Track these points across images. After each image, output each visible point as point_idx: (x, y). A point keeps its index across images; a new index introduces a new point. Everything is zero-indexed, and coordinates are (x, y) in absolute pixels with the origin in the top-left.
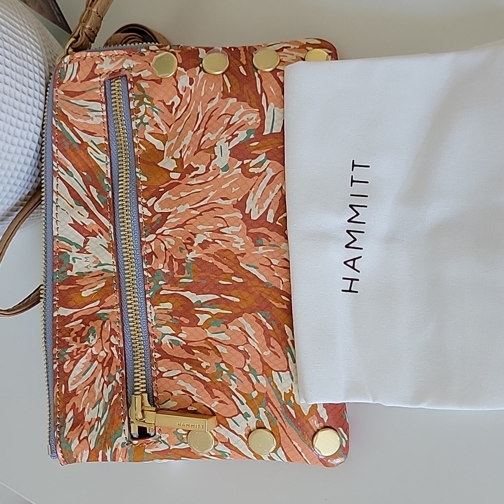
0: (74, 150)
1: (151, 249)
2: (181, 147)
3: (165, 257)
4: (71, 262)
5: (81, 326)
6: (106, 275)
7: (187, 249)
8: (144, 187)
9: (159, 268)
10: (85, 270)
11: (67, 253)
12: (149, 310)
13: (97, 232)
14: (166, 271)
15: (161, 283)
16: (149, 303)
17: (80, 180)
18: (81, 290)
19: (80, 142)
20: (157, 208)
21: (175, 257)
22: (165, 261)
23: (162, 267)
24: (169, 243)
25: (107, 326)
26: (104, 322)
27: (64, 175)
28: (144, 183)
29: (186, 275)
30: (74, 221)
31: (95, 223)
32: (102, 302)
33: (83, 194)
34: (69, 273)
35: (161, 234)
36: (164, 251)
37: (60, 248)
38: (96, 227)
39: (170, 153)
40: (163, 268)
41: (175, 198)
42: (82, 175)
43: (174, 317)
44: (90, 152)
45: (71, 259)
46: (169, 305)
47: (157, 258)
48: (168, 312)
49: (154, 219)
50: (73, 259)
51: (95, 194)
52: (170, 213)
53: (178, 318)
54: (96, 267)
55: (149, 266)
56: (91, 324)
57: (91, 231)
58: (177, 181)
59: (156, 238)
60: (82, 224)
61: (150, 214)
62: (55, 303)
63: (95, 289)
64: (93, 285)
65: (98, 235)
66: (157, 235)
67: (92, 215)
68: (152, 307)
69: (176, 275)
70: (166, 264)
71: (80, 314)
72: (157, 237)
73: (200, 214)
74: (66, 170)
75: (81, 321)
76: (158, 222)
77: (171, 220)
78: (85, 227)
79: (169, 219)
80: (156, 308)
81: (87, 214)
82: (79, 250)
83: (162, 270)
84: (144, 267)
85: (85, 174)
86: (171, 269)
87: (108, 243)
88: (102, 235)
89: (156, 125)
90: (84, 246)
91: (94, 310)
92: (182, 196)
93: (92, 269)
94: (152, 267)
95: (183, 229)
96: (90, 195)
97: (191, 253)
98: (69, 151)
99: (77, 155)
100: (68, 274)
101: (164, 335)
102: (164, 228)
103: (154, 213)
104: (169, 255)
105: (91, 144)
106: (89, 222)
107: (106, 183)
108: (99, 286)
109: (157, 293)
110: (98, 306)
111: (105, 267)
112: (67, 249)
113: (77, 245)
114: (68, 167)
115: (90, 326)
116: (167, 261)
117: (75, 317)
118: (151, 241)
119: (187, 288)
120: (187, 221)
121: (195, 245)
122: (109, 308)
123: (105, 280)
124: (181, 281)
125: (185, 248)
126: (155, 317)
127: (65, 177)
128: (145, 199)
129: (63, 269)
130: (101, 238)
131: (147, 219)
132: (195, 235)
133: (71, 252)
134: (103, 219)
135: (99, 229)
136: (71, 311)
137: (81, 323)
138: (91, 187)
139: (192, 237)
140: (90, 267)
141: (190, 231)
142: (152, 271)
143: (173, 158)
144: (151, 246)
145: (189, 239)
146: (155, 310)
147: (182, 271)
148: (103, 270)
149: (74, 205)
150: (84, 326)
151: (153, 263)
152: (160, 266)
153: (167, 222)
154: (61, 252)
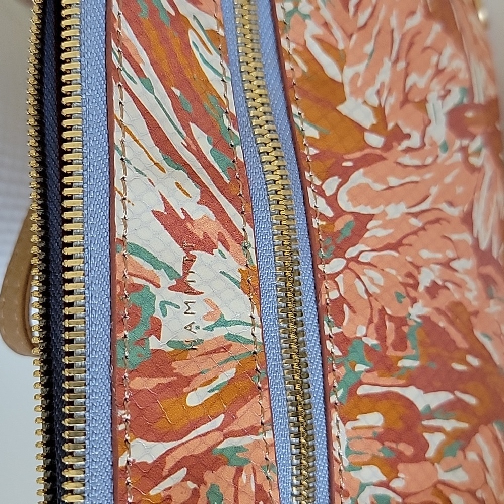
0: (159, 26)
1: (336, 291)
2: (377, 86)
3: (369, 310)
4: (158, 314)
5: (187, 488)
6: (236, 348)
7: (408, 295)
8: (313, 151)
9: (358, 335)
10: (185, 337)
11: (148, 289)
12: (334, 432)
13: (215, 241)
14: (372, 341)
15: (360, 368)
16: (335, 416)
17: (168, 103)
18: (185, 390)
19: (173, 13)
20: (344, 202)
21: (389, 312)
22: (371, 321)
23: (364, 333)
24: (372, 280)
25: (249, 479)
26: (239, 471)
27: (135, 82)
28: (313, 142)
29: (410, 351)
30: (168, 206)
31: (214, 218)
32: (231, 418)
33: (177, 142)
34: (153, 343)
35: (356, 259)
36: (366, 297)
37: (131, 274)
38: (214, 228)
39: (358, 92)
40: (366, 336)
41: (379, 187)
42: (171, 95)
43: (387, 443)
44: (193, 42)
45: (157, 305)
46: (375, 419)
47: (354, 312)
48: (374, 433)
49: (339, 225)
50: (163, 304)
51: (206, 147)
52: (371, 217)
53: (394, 445)
54: (210, 328)
55: (335, 330)
56: (209, 477)
57: (201, 237)
58: (379, 152)
59: (346, 267)
60: (183, 217)
61: (329, 213)
62: (121, 427)
63: (214, 384)
64: (210, 375)
65: (216, 247)
66: (349, 260)
67: (207, 199)
68: (341, 424)
69: (391, 352)
70: (372, 327)
71: (179, 454)
72: (347, 264)
73: (423, 228)
74: (139, 71)
75: (183, 472)
76: (348, 233)
77: (376, 231)
78: (188, 225)
79: (372, 228)
80: (350, 425)
81: (195, 192)
82: (174, 282)
83: (364, 339)
84: (327, 331)
85: (178, 92)
86: (382, 338)
87: (240, 270)
88: (228, 250)
89: (326, 25)
90: (186, 274)
91: (210, 441)
92: (391, 185)
93: (201, 334)
94: (342, 332)
95: (396, 254)
96: (194, 148)
97: (414, 305)
98: (147, 25)
99: (165, 40)
100: (151, 348)
101: (363, 487)
102: (360, 247)
103: (339, 213)
104: (377, 306)
105: (194, 23)
106: (199, 213)
107: (227, 123)
108: (223, 378)
109: (352, 392)
110: (218, 429)
111: (234, 330)
112: (148, 277)
113: (168, 269)
114: (141, 65)
115: (209, 485)
116: (376, 320)
117: (170, 462)
118: (338, 274)
119: (412, 379)
120: (404, 237)
121: (421, 288)
122: (244, 433)
123: (235, 363)
124: (400, 364)
125: (404, 295)
126: (347, 447)
127: (138, 88)
128: (319, 178)
129: (139, 332)
130: (223, 255)
131: (324, 223)
132: (418, 268)
133: (158, 286)
134: (230, 210)
135: (219, 234)
136: (161, 448)
137: (185, 480)
138: (192, 126)
139: (415, 272)
140: (198, 328)
141: (409, 259)
142: (343, 341)
143: (365, 102)
144: (336, 283)
145: (410, 275)
146: (347, 431)
147: (401, 343)
148: (229, 336)
149: (164, 165)
150: (195, 486)
151: (344, 324)
152: (361, 331)
153: (367, 235)
154: (133, 285)
